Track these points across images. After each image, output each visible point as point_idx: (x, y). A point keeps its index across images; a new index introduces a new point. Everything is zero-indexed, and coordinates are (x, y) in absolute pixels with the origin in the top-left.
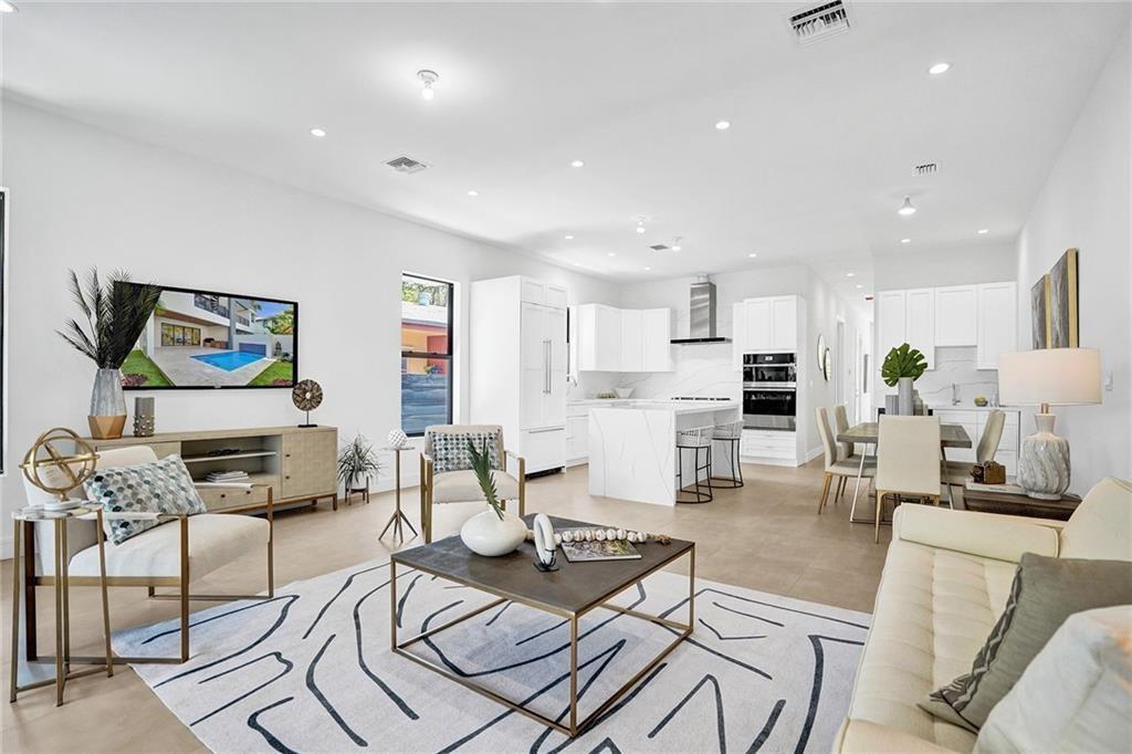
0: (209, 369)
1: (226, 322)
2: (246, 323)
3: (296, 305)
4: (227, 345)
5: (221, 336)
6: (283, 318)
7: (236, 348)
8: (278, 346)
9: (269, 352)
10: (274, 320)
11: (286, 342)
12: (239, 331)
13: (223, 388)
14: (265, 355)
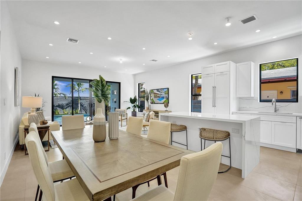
0: (158, 101)
1: (159, 93)
2: (162, 93)
3: (168, 88)
4: (160, 97)
5: (159, 96)
6: (167, 91)
7: (161, 97)
8: (166, 97)
9: (165, 98)
10: (165, 92)
11: (167, 95)
12: (161, 95)
13: (160, 103)
14: (164, 98)
